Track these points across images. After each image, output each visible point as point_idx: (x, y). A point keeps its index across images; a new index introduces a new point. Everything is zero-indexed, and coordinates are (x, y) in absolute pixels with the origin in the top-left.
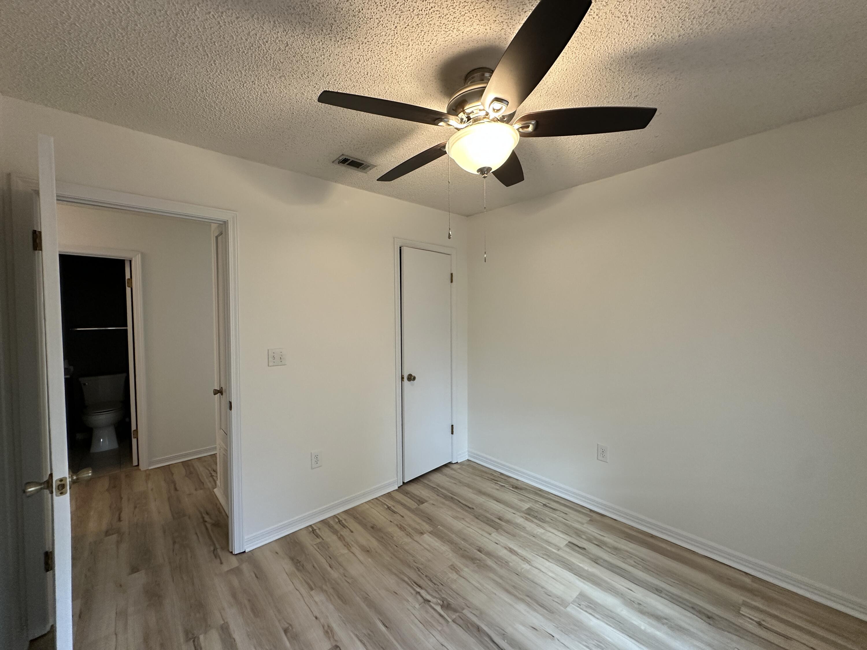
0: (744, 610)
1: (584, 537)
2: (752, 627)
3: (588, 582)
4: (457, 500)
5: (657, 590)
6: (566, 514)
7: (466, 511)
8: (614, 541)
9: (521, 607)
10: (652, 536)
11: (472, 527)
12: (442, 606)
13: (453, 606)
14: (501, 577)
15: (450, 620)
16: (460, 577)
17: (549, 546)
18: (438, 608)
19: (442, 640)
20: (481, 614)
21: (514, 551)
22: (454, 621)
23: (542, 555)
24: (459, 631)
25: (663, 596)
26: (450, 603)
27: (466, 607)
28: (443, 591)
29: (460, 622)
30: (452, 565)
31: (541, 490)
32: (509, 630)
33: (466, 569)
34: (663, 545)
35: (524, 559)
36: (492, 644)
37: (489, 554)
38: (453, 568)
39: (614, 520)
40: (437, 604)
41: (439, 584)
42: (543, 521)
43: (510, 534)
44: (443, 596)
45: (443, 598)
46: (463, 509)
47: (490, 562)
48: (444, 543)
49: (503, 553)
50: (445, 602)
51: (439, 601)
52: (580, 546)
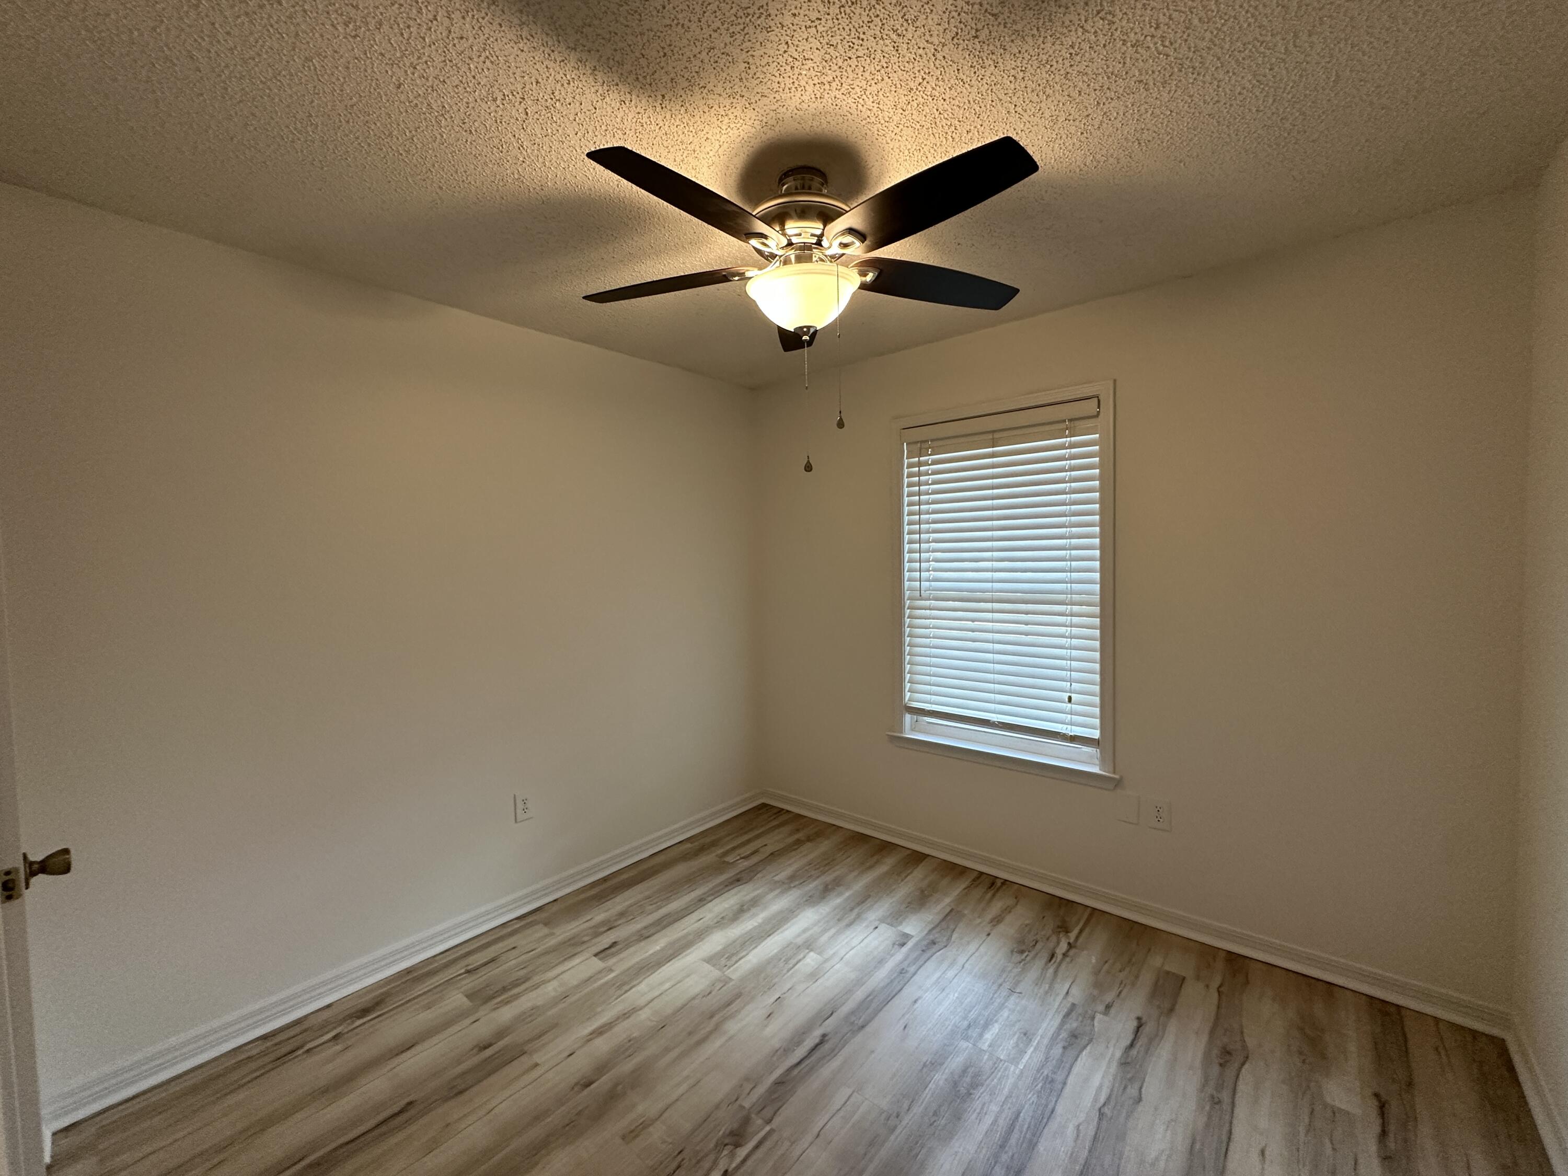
0: (730, 859)
1: (586, 939)
2: (746, 864)
3: (684, 951)
4: (335, 1149)
5: (701, 900)
6: (514, 948)
7: (408, 1122)
8: (606, 911)
9: (732, 1027)
10: (605, 880)
11: (493, 1103)
12: (737, 1145)
13: (735, 1126)
14: (667, 1050)
15: (768, 1128)
16: (663, 1118)
17: (595, 982)
18: (742, 1152)
19: (809, 1137)
20: (752, 1079)
21: (601, 1027)
22: (769, 1121)
23: (619, 992)
24: (787, 1112)
25: (710, 898)
26: (728, 1132)
27: (738, 1102)
28: (698, 1148)
29: (767, 1113)
30: (624, 1138)
31: (408, 971)
32: (776, 1043)
33: (640, 1108)
34: (625, 876)
35: (626, 1015)
36: (803, 1065)
37: (601, 1068)
38: (630, 1135)
39: (555, 903)
40: (732, 1155)
41: (679, 1158)
42: (527, 979)
43: (547, 1032)
44: (712, 1145)
45: (716, 1146)
46: (400, 1128)
47: (627, 1067)
48: (537, 1164)
49: (602, 1045)
50: (727, 1141)
51: (725, 1152)
52: (607, 946)
